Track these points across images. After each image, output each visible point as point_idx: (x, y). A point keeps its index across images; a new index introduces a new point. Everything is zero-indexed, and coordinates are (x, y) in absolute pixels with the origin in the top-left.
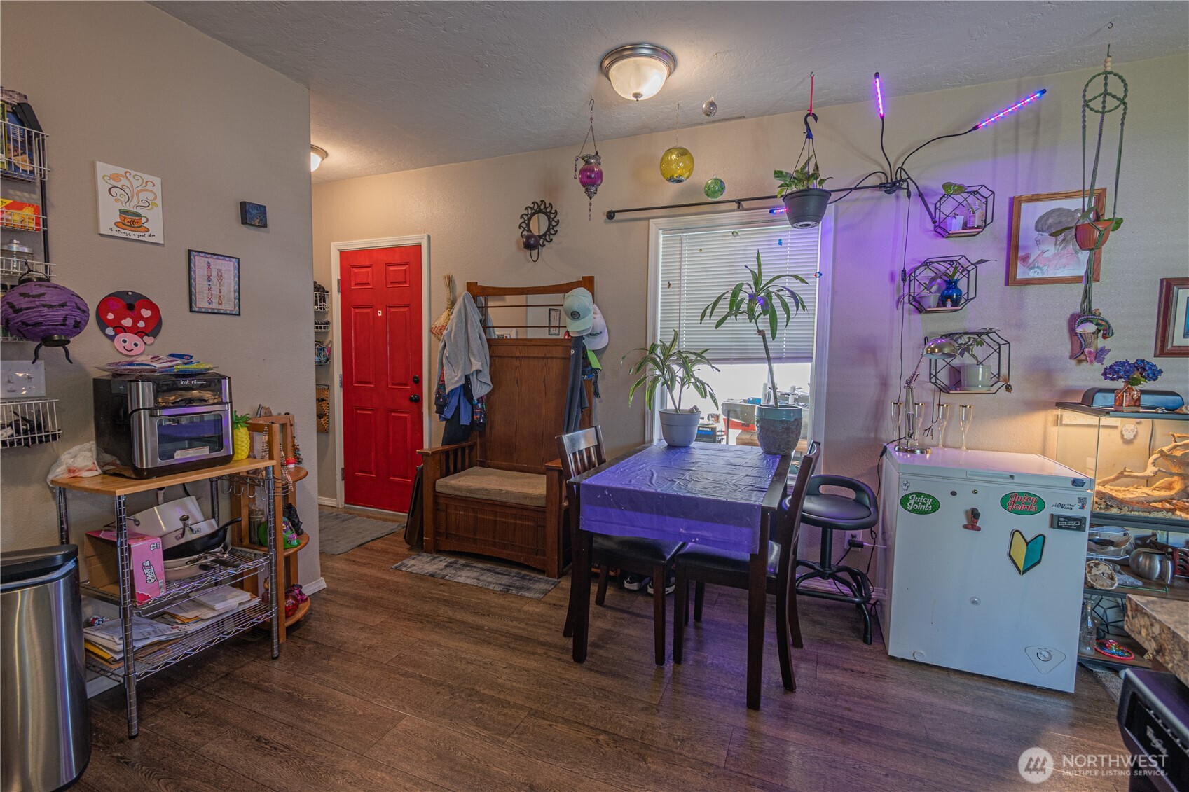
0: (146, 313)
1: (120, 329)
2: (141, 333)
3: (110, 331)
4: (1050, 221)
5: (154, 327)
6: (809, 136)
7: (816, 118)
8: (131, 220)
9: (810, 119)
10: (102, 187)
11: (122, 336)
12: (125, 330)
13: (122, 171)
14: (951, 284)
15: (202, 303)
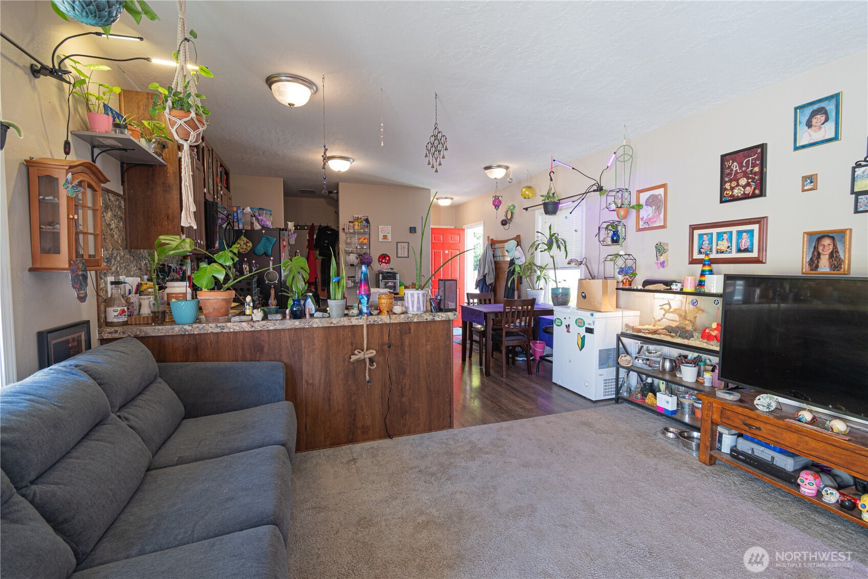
0: (387, 258)
1: (382, 262)
2: (386, 263)
3: (380, 263)
4: (650, 200)
5: (388, 262)
6: (551, 180)
7: (554, 173)
8: (385, 237)
9: (552, 173)
10: (380, 232)
11: (383, 264)
12: (383, 262)
13: (383, 226)
14: (616, 233)
15: (399, 255)
